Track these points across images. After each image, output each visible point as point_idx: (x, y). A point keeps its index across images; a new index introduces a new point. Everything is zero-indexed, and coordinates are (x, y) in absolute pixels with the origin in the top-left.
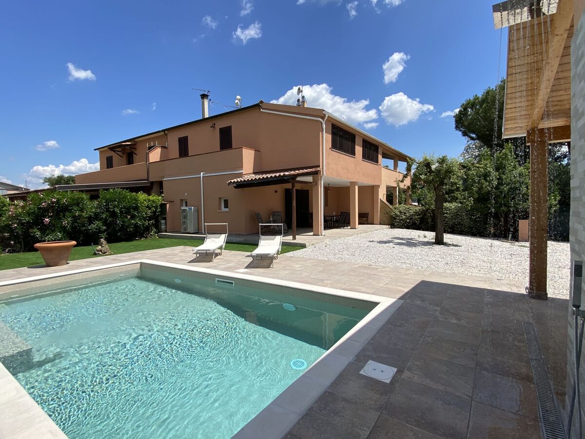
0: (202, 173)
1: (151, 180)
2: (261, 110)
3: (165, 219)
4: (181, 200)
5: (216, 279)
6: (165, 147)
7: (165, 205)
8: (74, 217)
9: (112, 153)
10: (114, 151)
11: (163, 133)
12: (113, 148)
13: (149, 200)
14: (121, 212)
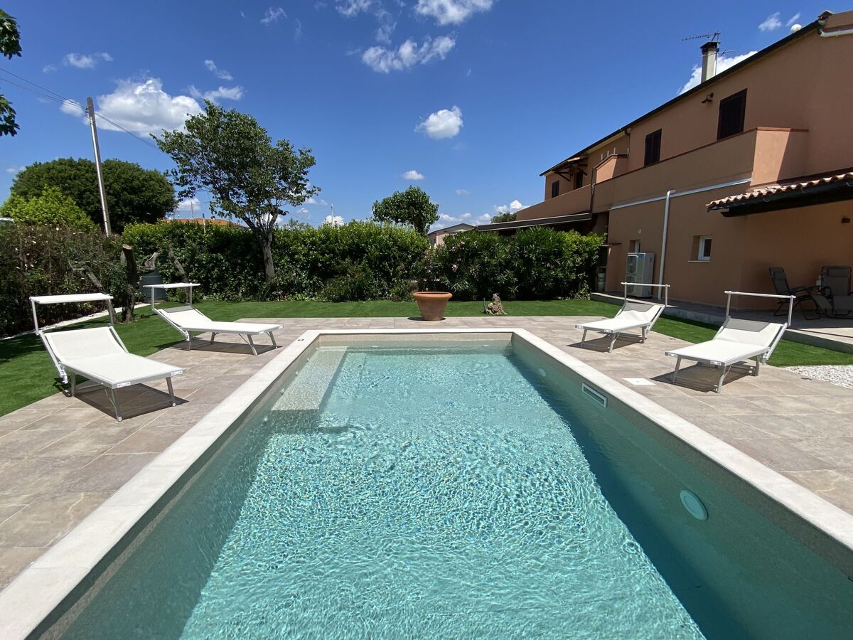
0: (669, 193)
1: (595, 211)
2: (823, 34)
3: (604, 271)
4: (631, 241)
5: (584, 385)
6: (625, 156)
7: (606, 249)
9: (558, 177)
10: (560, 174)
11: (623, 133)
12: (557, 170)
13: (581, 242)
14: (538, 259)
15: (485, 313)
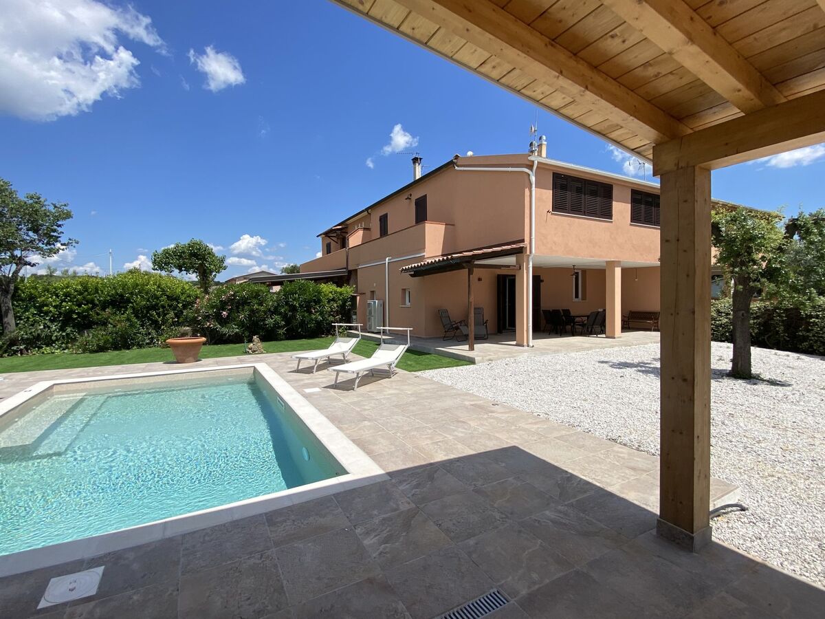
1: (350, 268)
4: (372, 291)
6: (368, 229)
7: (355, 297)
8: (252, 311)
9: (328, 240)
10: (329, 237)
12: (327, 234)
13: (336, 292)
14: (301, 306)
15: (246, 353)
